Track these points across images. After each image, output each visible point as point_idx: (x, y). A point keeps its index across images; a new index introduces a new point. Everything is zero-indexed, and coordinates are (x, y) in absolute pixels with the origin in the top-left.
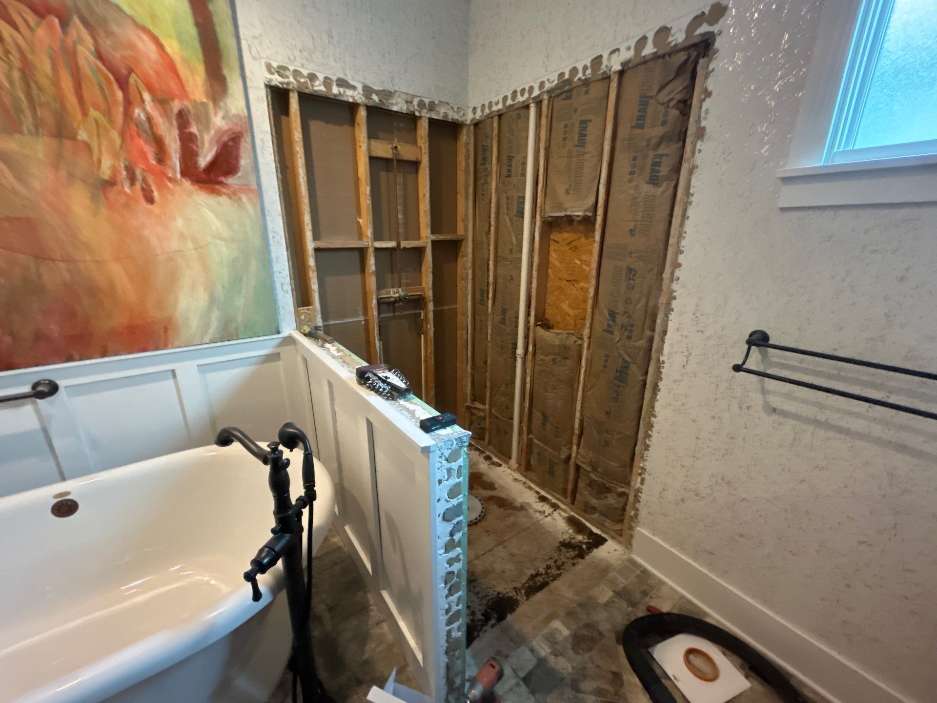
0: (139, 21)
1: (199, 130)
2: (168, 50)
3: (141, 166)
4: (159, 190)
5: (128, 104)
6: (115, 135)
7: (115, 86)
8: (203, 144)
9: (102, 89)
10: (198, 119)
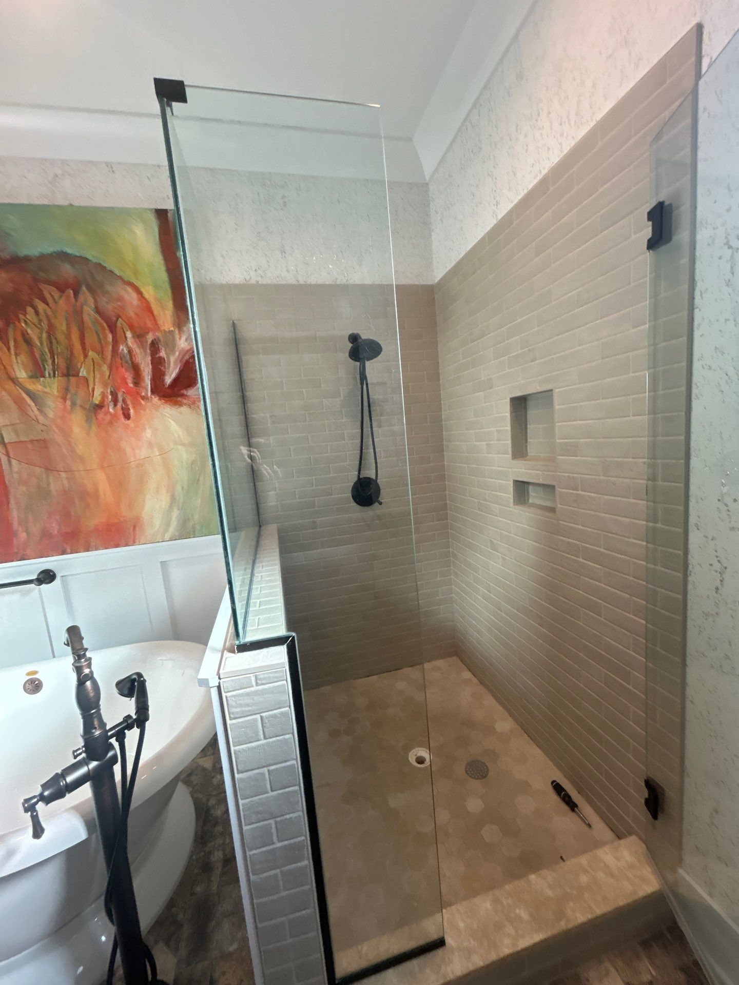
0: (126, 279)
1: (166, 353)
2: (146, 295)
3: (123, 390)
4: (134, 407)
5: (116, 343)
6: (105, 368)
7: (107, 332)
8: (169, 364)
9: (98, 335)
10: (167, 345)
